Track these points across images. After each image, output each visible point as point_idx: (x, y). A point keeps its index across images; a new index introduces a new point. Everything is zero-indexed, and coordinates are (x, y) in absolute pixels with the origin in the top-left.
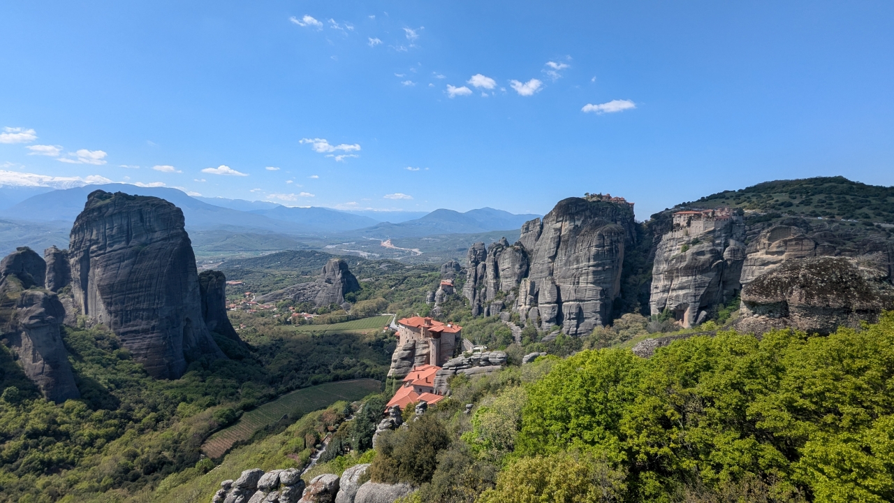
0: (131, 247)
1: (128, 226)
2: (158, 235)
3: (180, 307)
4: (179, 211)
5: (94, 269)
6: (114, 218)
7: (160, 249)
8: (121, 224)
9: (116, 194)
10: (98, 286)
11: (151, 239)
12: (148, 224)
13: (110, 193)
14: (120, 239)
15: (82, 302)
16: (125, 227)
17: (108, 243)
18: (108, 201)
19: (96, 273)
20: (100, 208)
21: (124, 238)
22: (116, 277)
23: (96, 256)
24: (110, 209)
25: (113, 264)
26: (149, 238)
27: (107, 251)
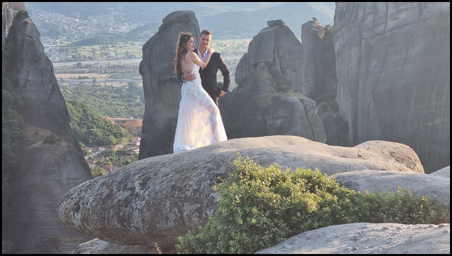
5: (368, 62)
10: (374, 92)
19: (371, 69)
22: (400, 78)
23: (372, 38)
25: (396, 53)
27: (387, 29)
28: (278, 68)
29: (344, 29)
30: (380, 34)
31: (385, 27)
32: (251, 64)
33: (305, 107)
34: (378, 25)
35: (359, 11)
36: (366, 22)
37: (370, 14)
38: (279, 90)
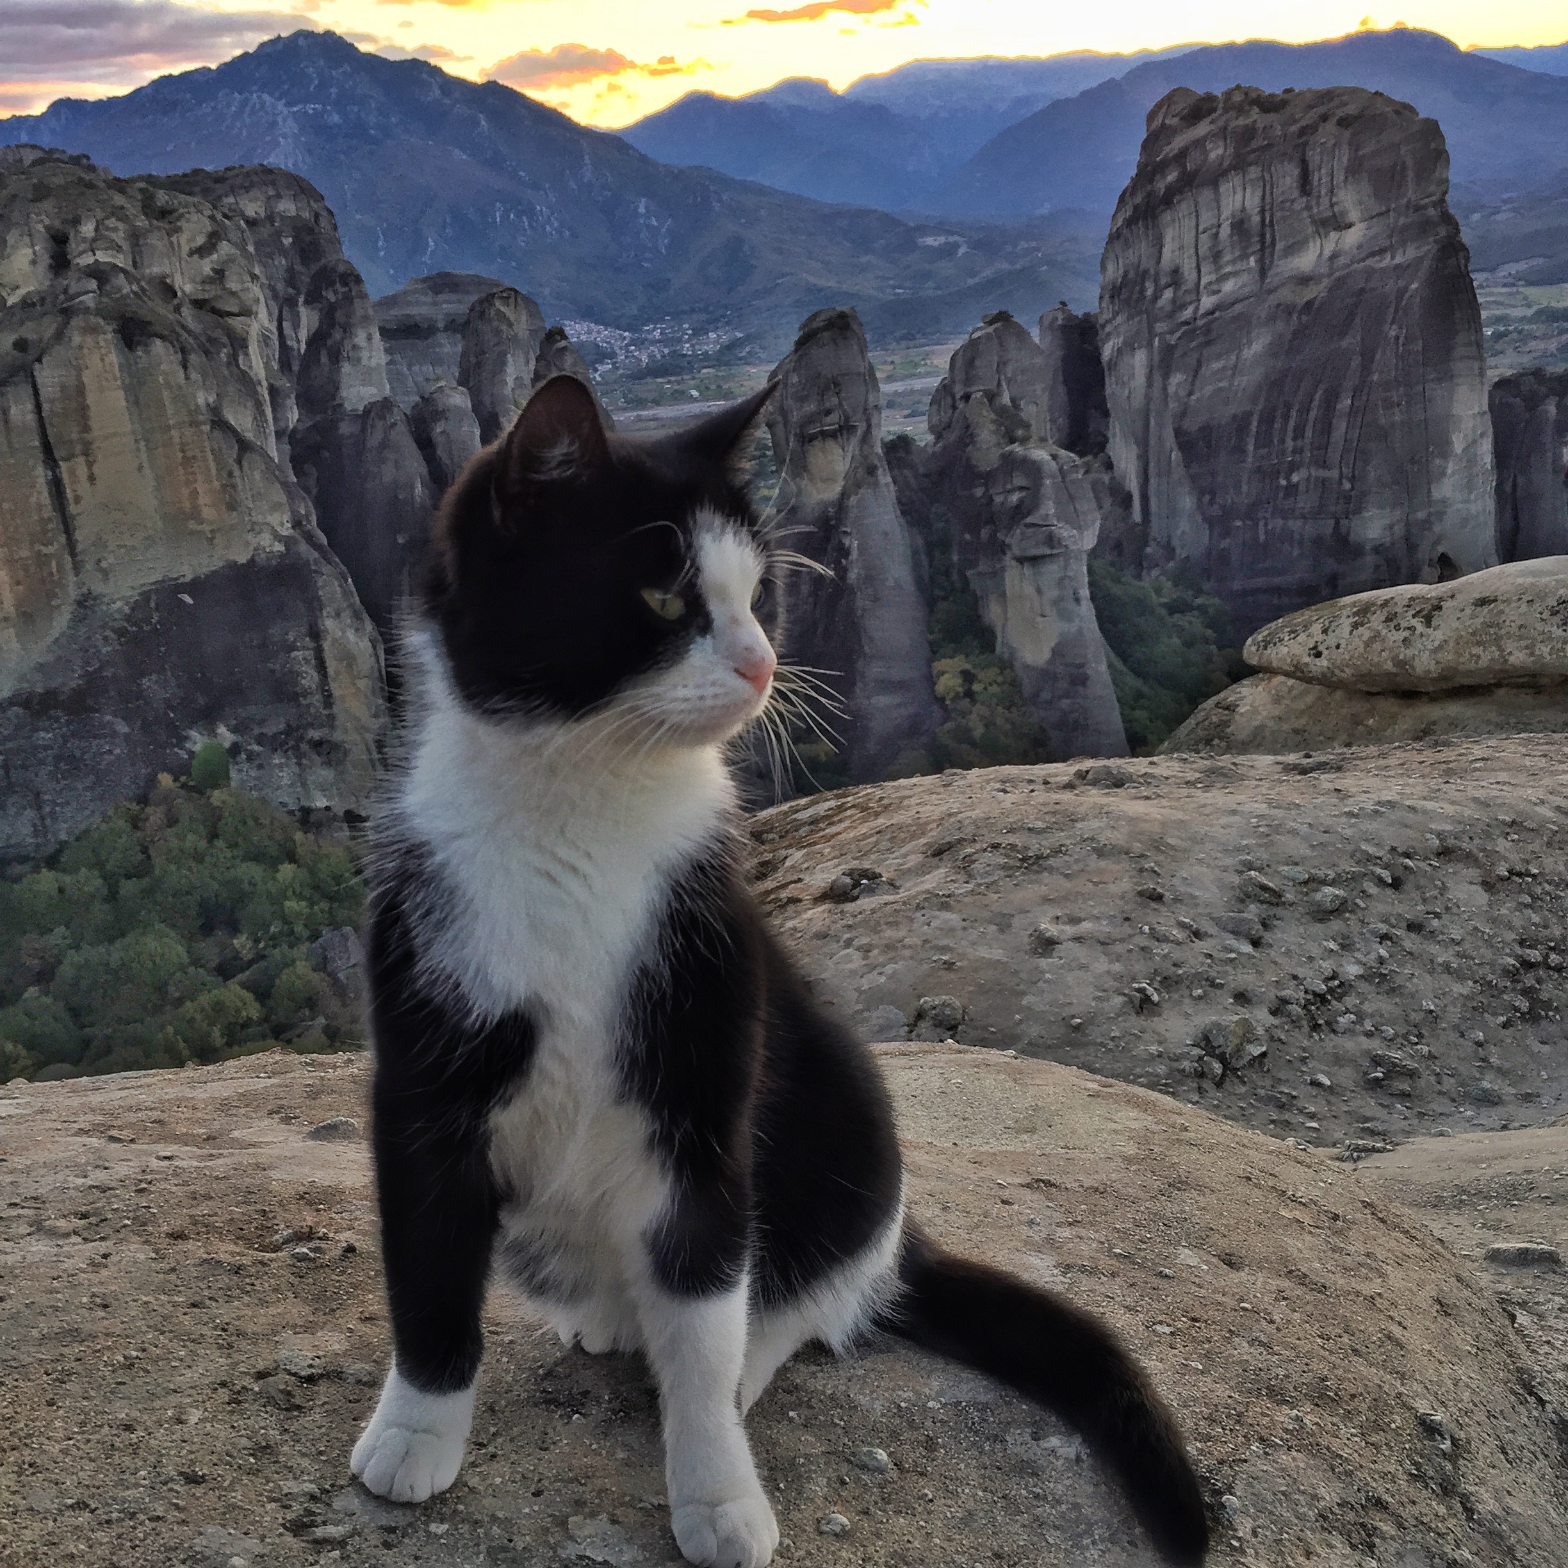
0: (1271, 291)
1: (1262, 212)
2: (1353, 237)
3: (1421, 515)
4: (1432, 129)
5: (1166, 376)
6: (1222, 189)
7: (1362, 290)
8: (1243, 210)
9: (1228, 94)
10: (1178, 432)
11: (1334, 256)
12: (1325, 202)
13: (1210, 98)
14: (1238, 266)
15: (1133, 485)
16: (1256, 219)
17: (1204, 281)
18: (1203, 128)
19: (1171, 389)
20: (1181, 156)
21: (1252, 259)
22: (1227, 402)
23: (1172, 333)
24: (1213, 156)
25: (1219, 357)
26: (1327, 253)
27: (1201, 311)
28: (1006, 399)
29: (1119, 319)
30: (1186, 323)
31: (1197, 309)
32: (958, 396)
33: (1061, 469)
34: (1183, 306)
35: (1147, 284)
36: (1161, 303)
37: (1168, 286)
38: (1012, 441)
